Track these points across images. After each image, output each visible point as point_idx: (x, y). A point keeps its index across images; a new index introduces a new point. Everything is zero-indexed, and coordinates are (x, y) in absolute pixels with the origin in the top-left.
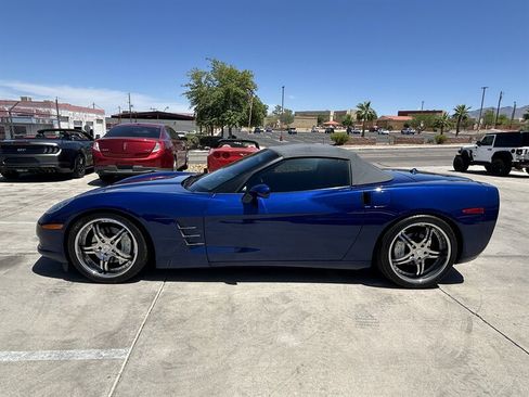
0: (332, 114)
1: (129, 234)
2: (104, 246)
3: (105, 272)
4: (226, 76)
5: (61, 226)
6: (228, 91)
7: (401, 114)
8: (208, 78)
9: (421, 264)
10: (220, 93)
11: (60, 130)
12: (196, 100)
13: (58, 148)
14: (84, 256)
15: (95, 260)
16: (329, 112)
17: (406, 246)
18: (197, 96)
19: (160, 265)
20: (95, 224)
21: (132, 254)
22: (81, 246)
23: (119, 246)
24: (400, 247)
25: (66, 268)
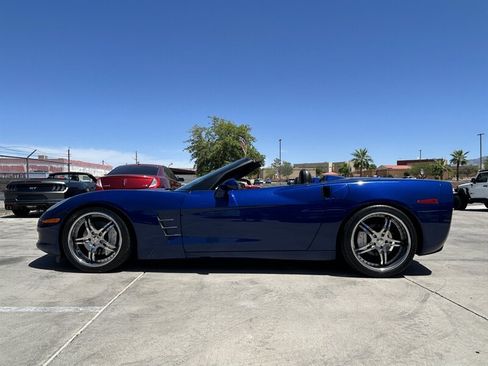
0: (330, 165)
1: (115, 227)
2: (93, 238)
3: (92, 262)
4: (225, 130)
5: (59, 219)
6: (226, 144)
7: (399, 163)
8: (208, 133)
9: (383, 252)
10: (218, 146)
11: (69, 173)
12: (196, 154)
13: (65, 186)
14: (75, 247)
15: (84, 251)
16: (327, 164)
17: (368, 236)
18: (198, 149)
19: (141, 256)
20: (86, 218)
21: (117, 245)
22: (73, 238)
23: (106, 237)
24: (362, 237)
25: (58, 260)
